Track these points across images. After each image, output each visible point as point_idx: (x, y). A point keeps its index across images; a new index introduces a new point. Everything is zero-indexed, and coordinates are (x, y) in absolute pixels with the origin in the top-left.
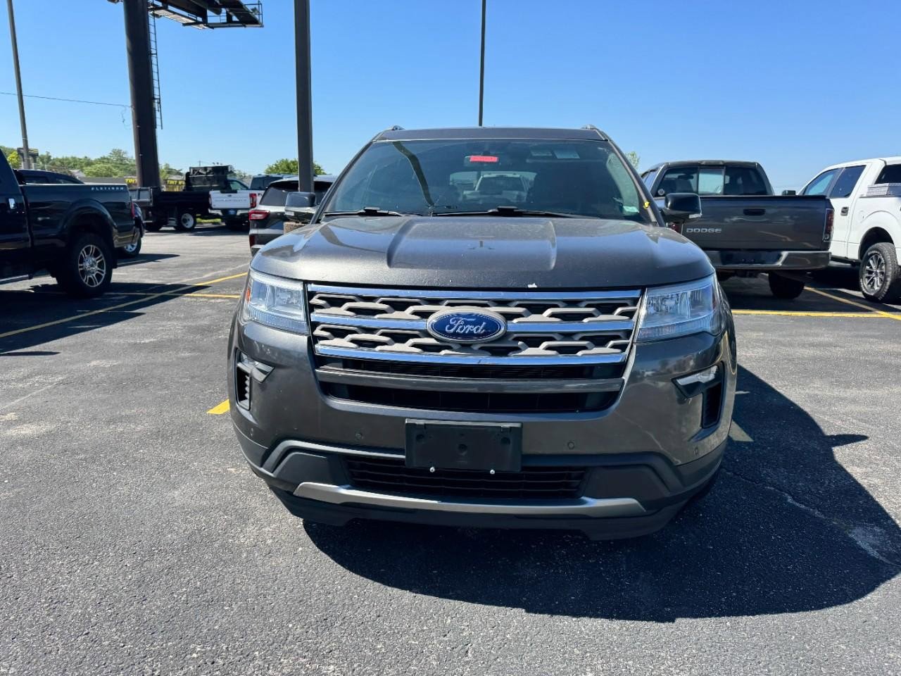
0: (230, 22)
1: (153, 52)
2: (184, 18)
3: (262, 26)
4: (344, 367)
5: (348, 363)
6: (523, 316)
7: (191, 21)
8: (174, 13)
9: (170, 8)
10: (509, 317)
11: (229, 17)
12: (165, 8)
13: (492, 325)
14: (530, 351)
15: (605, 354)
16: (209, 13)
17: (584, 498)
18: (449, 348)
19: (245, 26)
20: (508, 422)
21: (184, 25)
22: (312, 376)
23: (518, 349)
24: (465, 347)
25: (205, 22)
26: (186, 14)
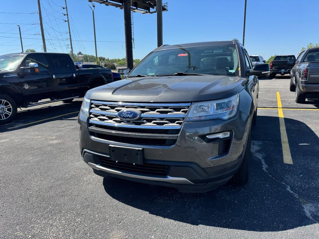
1: (132, 24)
2: (143, 11)
3: (167, 11)
4: (96, 127)
5: (97, 126)
6: (147, 112)
7: (145, 12)
8: (140, 10)
9: (138, 8)
10: (143, 112)
12: (137, 9)
13: (135, 115)
14: (148, 124)
15: (174, 126)
16: (151, 9)
17: (168, 176)
18: (123, 122)
20: (138, 148)
21: (143, 13)
22: (87, 129)
23: (144, 123)
24: (128, 122)
25: (149, 12)
26: (144, 10)
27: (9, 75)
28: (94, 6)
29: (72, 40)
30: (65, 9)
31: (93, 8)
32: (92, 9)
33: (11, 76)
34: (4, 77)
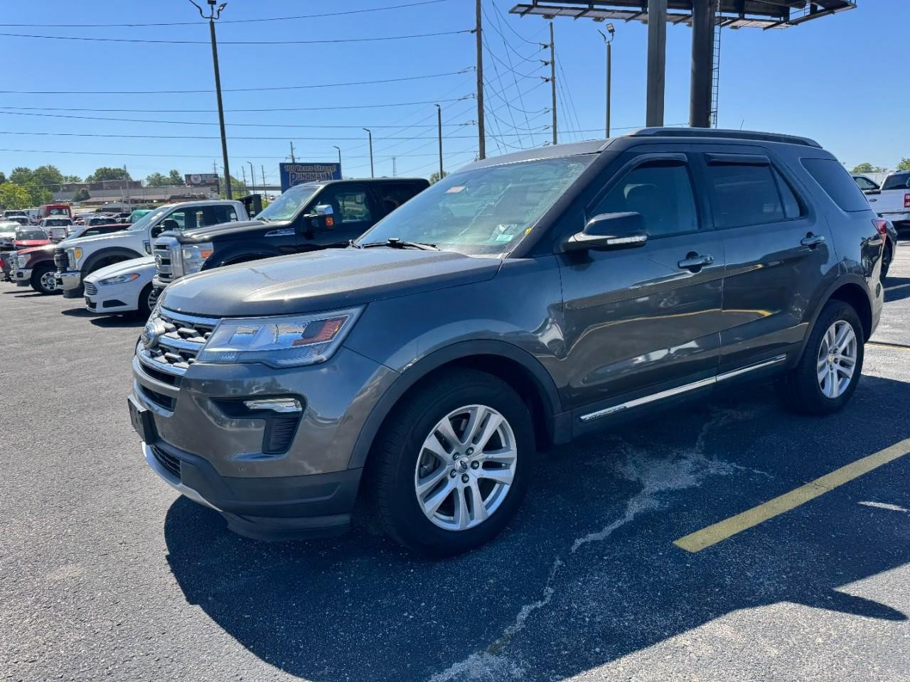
0: (814, 13)
1: (715, 66)
2: (764, 23)
3: (855, 6)
6: (170, 332)
7: (772, 23)
8: (752, 20)
9: (747, 16)
11: (813, 10)
12: (742, 18)
16: (792, 10)
19: (833, 13)
21: (765, 29)
25: (787, 21)
26: (769, 18)
27: (276, 233)
28: (612, 31)
29: (557, 131)
30: (549, 49)
31: (609, 36)
32: (607, 41)
33: (281, 235)
34: (266, 235)
